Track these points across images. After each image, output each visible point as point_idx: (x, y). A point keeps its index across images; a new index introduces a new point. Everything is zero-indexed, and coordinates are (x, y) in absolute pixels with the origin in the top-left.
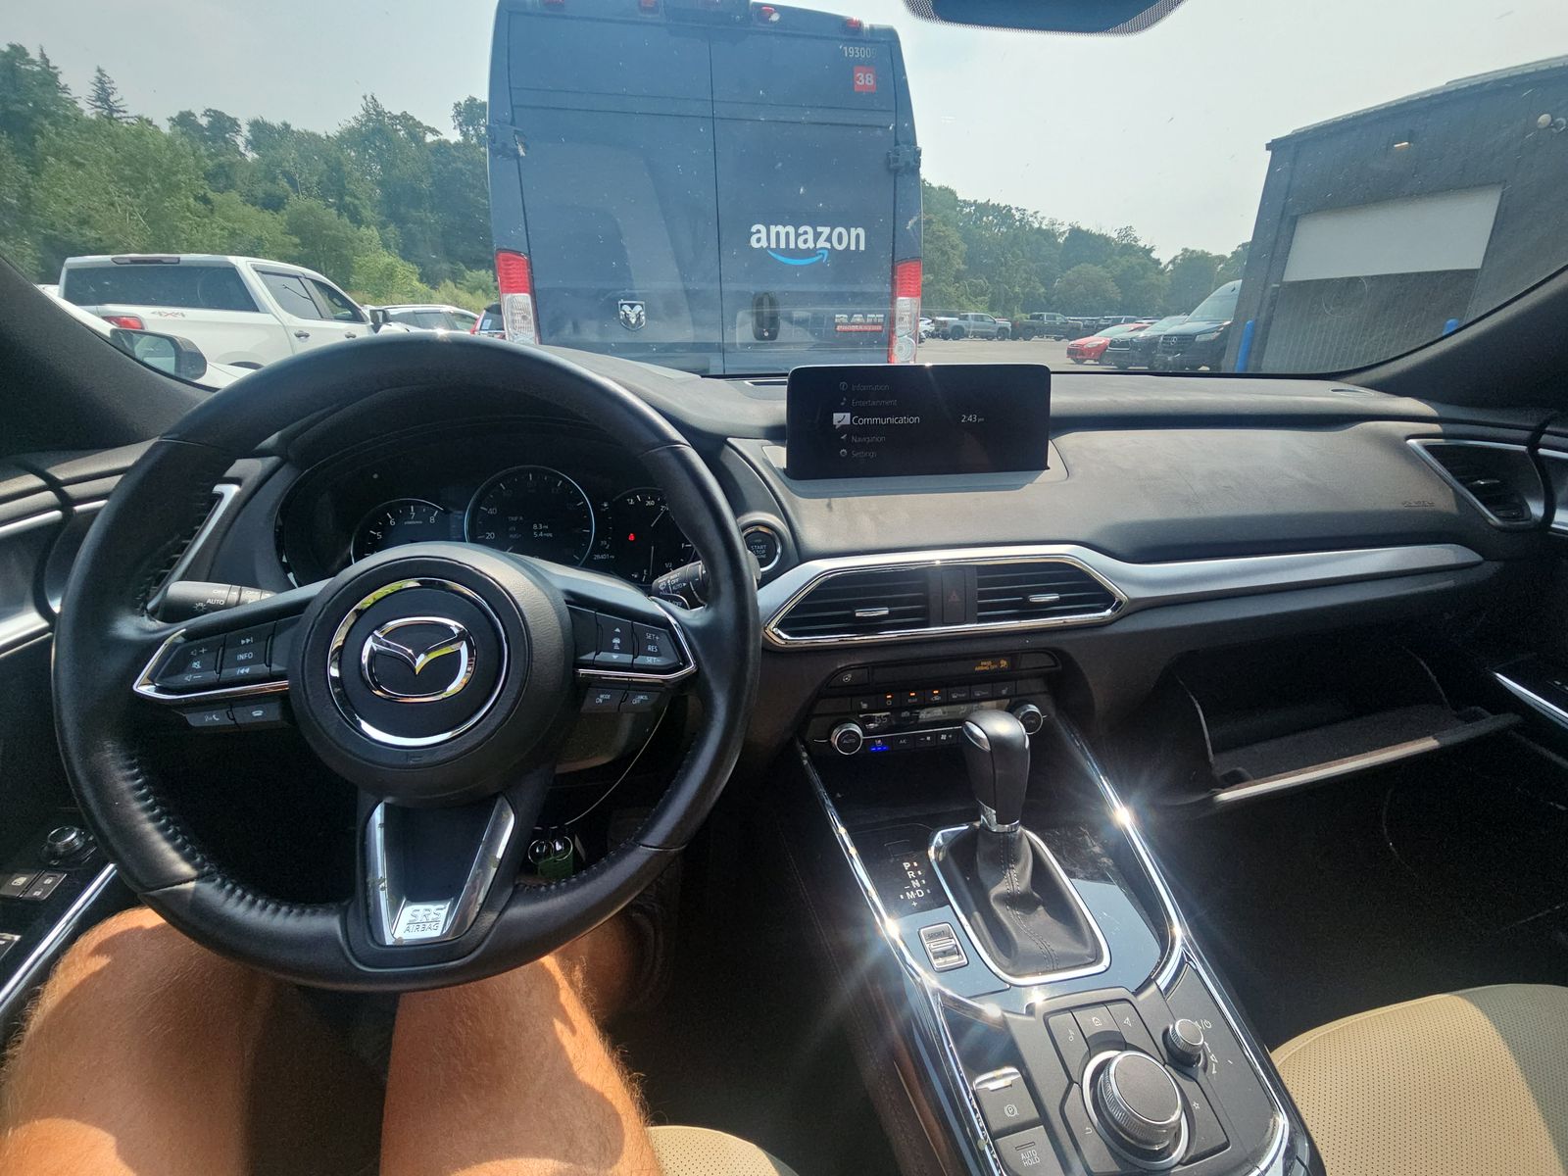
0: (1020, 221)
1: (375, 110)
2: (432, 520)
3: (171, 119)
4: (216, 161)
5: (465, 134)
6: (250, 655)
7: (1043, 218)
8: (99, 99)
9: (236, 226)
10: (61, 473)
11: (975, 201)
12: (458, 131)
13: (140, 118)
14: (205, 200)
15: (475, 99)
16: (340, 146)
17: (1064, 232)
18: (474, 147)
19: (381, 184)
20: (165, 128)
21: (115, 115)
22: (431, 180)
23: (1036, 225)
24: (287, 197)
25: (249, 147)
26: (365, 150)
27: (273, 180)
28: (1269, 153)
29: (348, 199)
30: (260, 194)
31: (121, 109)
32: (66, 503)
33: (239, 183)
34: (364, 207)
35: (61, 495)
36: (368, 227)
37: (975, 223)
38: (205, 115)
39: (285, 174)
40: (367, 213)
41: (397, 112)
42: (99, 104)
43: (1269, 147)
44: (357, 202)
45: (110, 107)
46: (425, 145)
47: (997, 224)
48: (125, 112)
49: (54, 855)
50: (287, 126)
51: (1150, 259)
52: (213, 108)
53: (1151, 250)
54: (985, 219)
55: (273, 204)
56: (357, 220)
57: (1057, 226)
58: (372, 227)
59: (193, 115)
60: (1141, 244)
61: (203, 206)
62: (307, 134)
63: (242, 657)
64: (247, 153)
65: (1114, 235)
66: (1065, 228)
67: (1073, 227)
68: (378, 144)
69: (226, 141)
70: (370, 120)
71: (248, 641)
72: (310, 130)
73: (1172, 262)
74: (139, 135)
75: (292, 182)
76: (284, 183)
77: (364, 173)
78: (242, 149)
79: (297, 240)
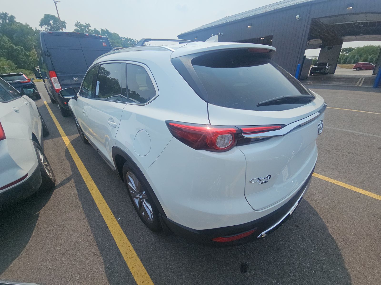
11: (124, 37)
37: (126, 43)
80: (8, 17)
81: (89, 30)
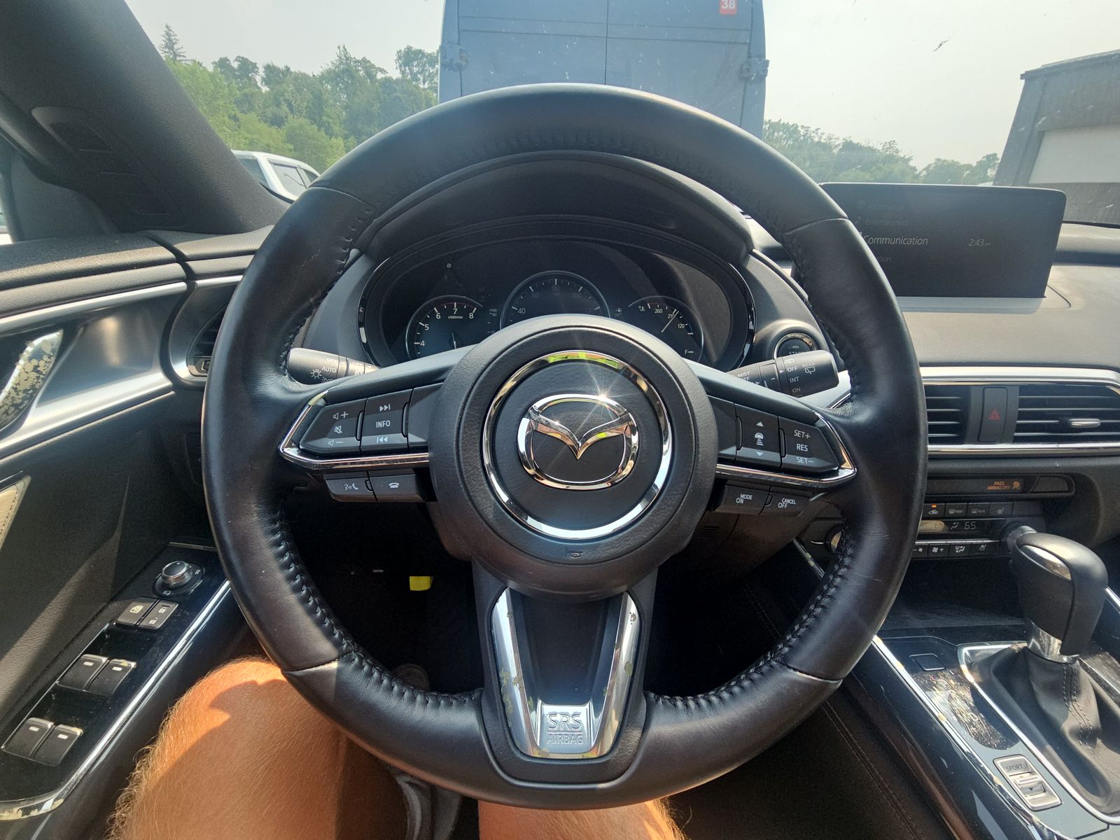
0: (804, 136)
1: (345, 56)
2: (471, 316)
3: (214, 63)
4: (243, 92)
5: (403, 73)
6: (388, 423)
7: (823, 134)
8: (166, 46)
9: (254, 136)
10: (187, 248)
11: (770, 121)
12: (399, 71)
13: (194, 61)
14: (235, 118)
15: (411, 48)
16: (320, 82)
17: (839, 145)
18: (409, 82)
19: (346, 108)
20: (210, 69)
21: (178, 58)
22: (379, 105)
23: (816, 139)
24: (286, 117)
25: (264, 83)
26: (337, 84)
27: (278, 105)
28: (1023, 81)
29: (324, 118)
30: (269, 114)
31: (182, 54)
32: (190, 276)
33: (256, 107)
34: (335, 124)
35: (187, 269)
36: (336, 138)
38: (236, 60)
39: (286, 100)
40: (336, 129)
41: (359, 58)
42: (167, 50)
43: (1022, 77)
44: (330, 121)
45: (174, 53)
46: (377, 81)
47: (785, 138)
48: (184, 57)
49: (166, 586)
50: (288, 69)
51: (908, 166)
52: (242, 56)
53: (909, 159)
54: (776, 134)
55: (277, 122)
56: (330, 134)
57: (833, 140)
58: (340, 138)
59: (229, 60)
60: (901, 155)
61: (234, 123)
62: (301, 74)
63: (380, 424)
64: (262, 87)
65: (880, 148)
66: (840, 141)
67: (847, 141)
68: (346, 80)
69: (250, 79)
70: (341, 63)
71: (386, 407)
72: (303, 71)
73: (927, 169)
74: (193, 72)
75: (290, 106)
76: (285, 107)
77: (335, 101)
78: (259, 84)
79: (291, 147)
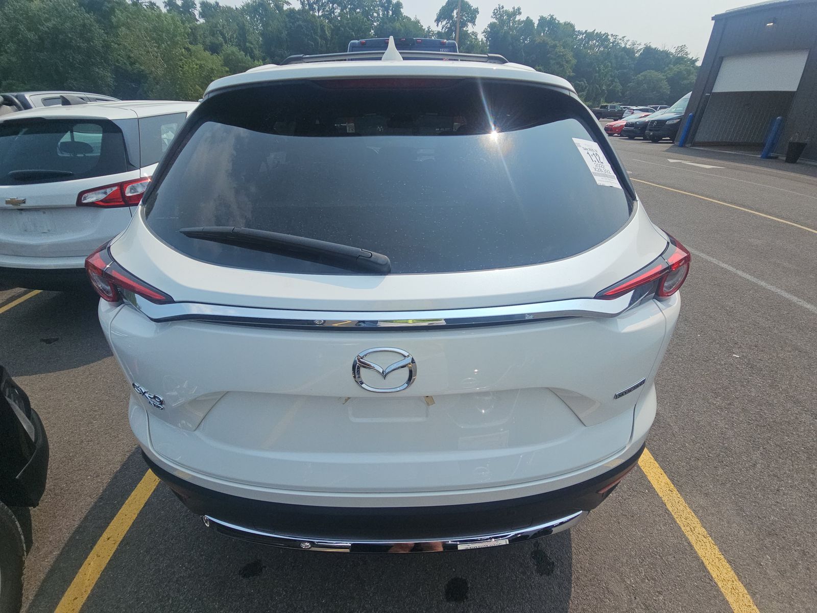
0: (613, 43)
5: (303, 4)
7: (628, 41)
11: (586, 31)
12: (300, 2)
14: (188, 50)
16: (242, 14)
17: (640, 50)
18: (308, 11)
19: (262, 34)
20: (163, 8)
22: (286, 32)
23: (623, 45)
24: (222, 46)
25: (201, 16)
26: (254, 15)
27: (214, 35)
28: (714, 22)
29: (248, 45)
30: (209, 43)
33: (200, 38)
34: (255, 49)
37: (584, 45)
39: (221, 33)
40: (256, 52)
43: (713, 18)
44: (252, 46)
46: (284, 12)
47: (598, 45)
50: (217, 4)
54: (590, 42)
55: (216, 50)
56: (252, 56)
57: (636, 46)
58: (260, 60)
60: (691, 57)
61: (187, 53)
62: (227, 7)
64: (199, 20)
65: (673, 51)
66: (641, 47)
67: (647, 46)
68: (261, 12)
69: (190, 13)
75: (224, 37)
76: (219, 37)
77: (254, 29)
78: (197, 17)
79: (227, 69)
80: (393, 5)
81: (515, 22)
